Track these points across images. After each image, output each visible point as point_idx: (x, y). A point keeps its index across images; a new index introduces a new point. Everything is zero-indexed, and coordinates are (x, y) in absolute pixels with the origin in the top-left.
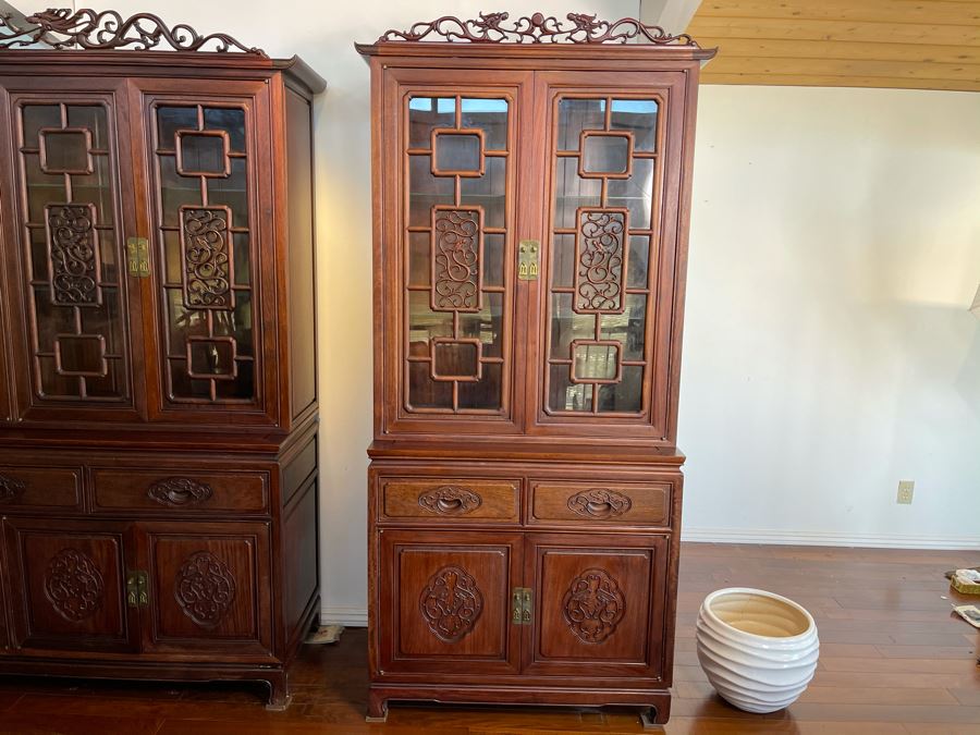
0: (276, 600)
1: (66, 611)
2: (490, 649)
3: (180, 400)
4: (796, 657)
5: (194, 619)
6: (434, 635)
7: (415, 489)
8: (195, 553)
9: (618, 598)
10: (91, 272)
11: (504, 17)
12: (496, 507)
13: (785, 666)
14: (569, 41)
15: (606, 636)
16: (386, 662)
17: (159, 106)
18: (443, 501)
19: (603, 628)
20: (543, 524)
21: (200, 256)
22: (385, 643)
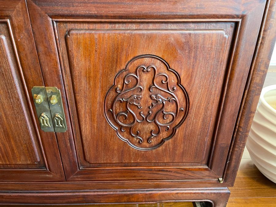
15: (163, 141)
19: (158, 133)
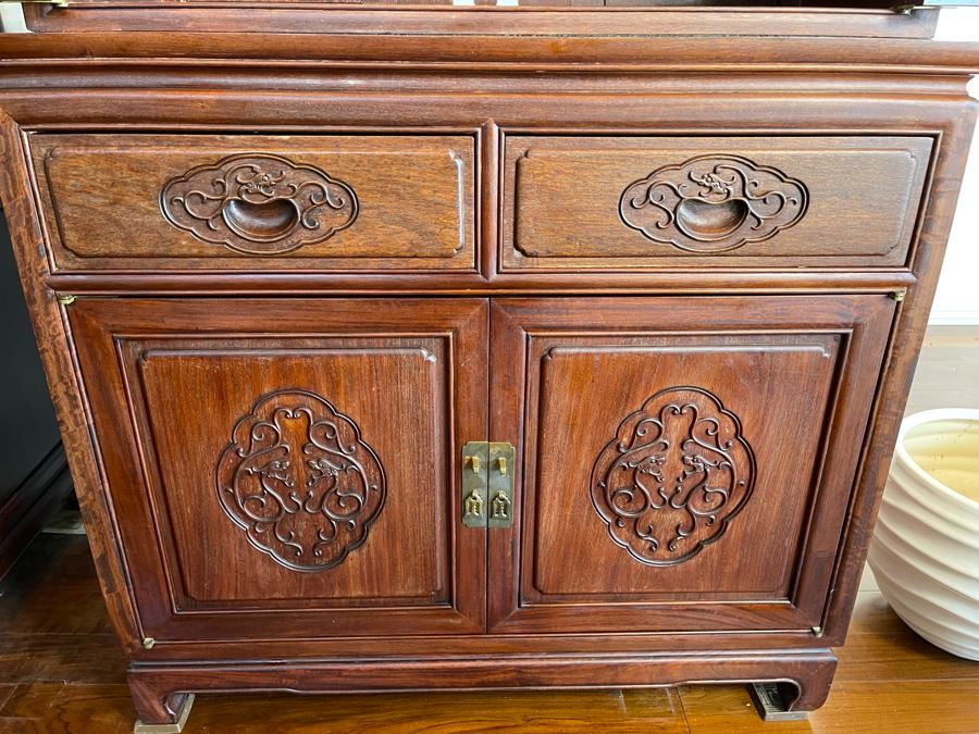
2: (410, 581)
6: (267, 559)
7: (139, 167)
9: (738, 458)
12: (405, 221)
15: (699, 547)
18: (241, 204)
19: (693, 529)
20: (544, 270)
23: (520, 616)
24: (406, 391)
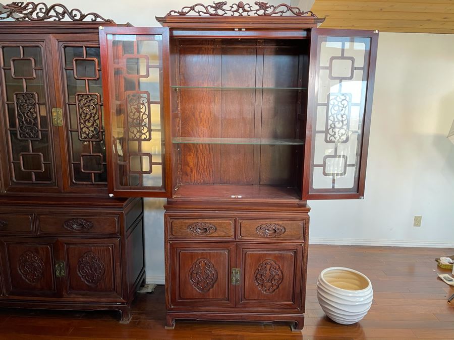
0: (123, 274)
1: (27, 279)
2: (221, 296)
3: (78, 182)
4: (362, 299)
5: (86, 282)
6: (195, 289)
7: (185, 223)
8: (86, 252)
9: (279, 273)
10: (36, 124)
11: (225, 4)
12: (223, 231)
13: (357, 304)
14: (256, 15)
15: (274, 290)
16: (173, 301)
17: (65, 47)
18: (199, 229)
19: (273, 287)
20: (245, 239)
21: (85, 117)
22: (173, 294)
23: (241, 304)
24: (222, 258)
